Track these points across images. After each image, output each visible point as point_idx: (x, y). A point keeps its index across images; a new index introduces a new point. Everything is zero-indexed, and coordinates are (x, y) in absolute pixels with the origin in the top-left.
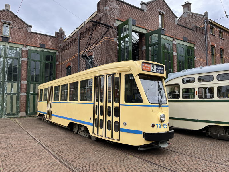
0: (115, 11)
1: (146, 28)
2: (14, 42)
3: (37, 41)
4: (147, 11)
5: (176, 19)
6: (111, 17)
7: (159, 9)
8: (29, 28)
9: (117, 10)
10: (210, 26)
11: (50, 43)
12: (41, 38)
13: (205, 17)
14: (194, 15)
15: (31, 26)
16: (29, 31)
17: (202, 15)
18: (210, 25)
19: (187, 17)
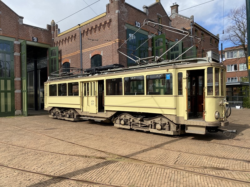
0: (124, 15)
1: (148, 30)
2: (6, 35)
3: (29, 35)
4: (149, 14)
5: (170, 22)
6: (122, 20)
7: (158, 13)
8: (20, 19)
9: (126, 14)
10: (195, 29)
11: (42, 37)
12: (33, 31)
13: (191, 20)
14: (182, 17)
15: (22, 18)
16: (20, 23)
17: (189, 18)
18: (195, 27)
19: (175, 18)
